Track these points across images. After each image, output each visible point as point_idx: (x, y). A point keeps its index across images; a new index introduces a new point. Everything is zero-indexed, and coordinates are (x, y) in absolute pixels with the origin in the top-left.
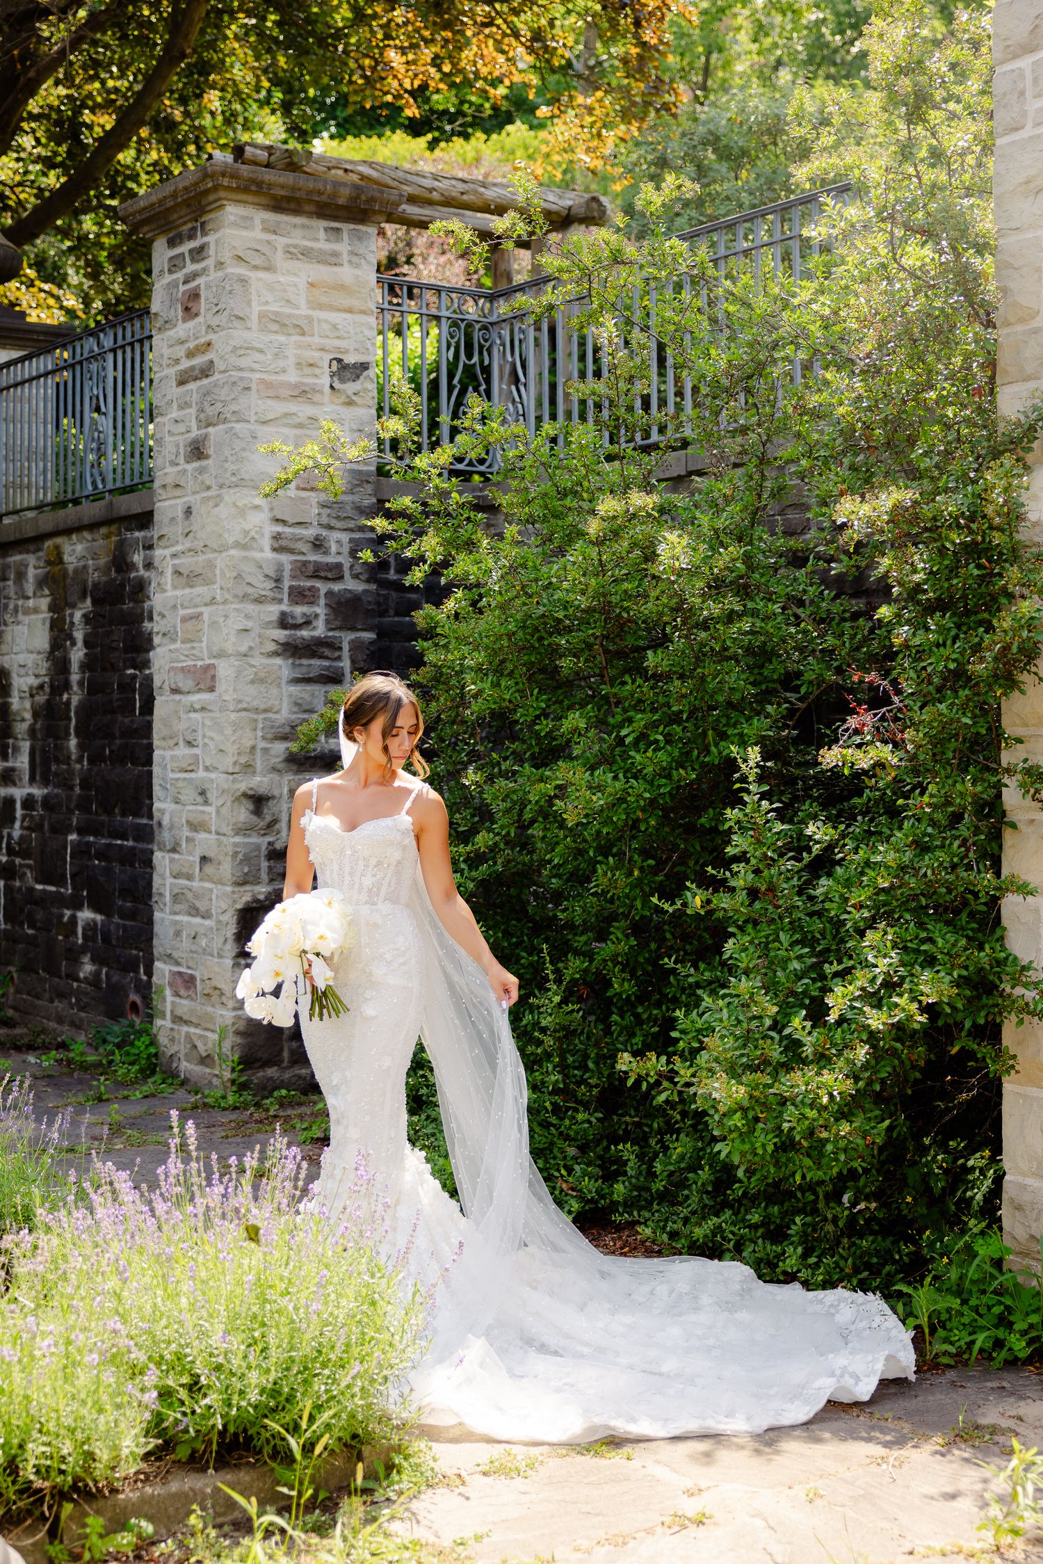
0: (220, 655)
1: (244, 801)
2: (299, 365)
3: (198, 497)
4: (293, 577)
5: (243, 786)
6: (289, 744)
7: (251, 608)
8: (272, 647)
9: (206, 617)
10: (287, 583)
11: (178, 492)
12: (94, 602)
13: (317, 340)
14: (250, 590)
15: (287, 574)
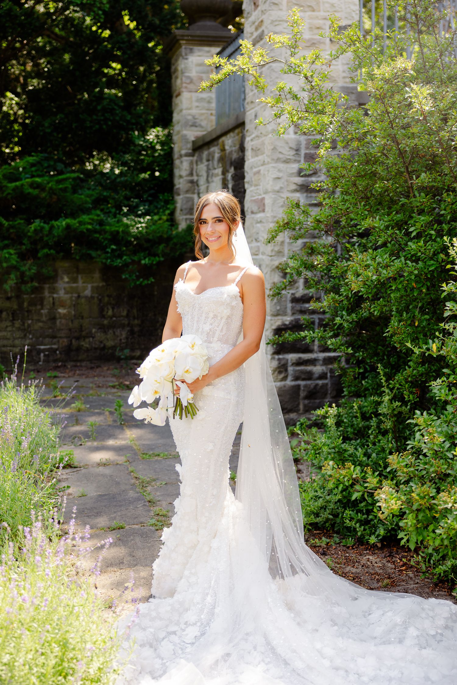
0: (266, 192)
1: (277, 271)
2: (311, 29)
3: (259, 107)
4: (307, 148)
5: (276, 263)
6: (305, 240)
7: (281, 166)
8: (294, 187)
9: (262, 172)
10: (303, 152)
11: (252, 106)
12: (235, 169)
13: (322, 14)
14: (281, 156)
15: (303, 146)
